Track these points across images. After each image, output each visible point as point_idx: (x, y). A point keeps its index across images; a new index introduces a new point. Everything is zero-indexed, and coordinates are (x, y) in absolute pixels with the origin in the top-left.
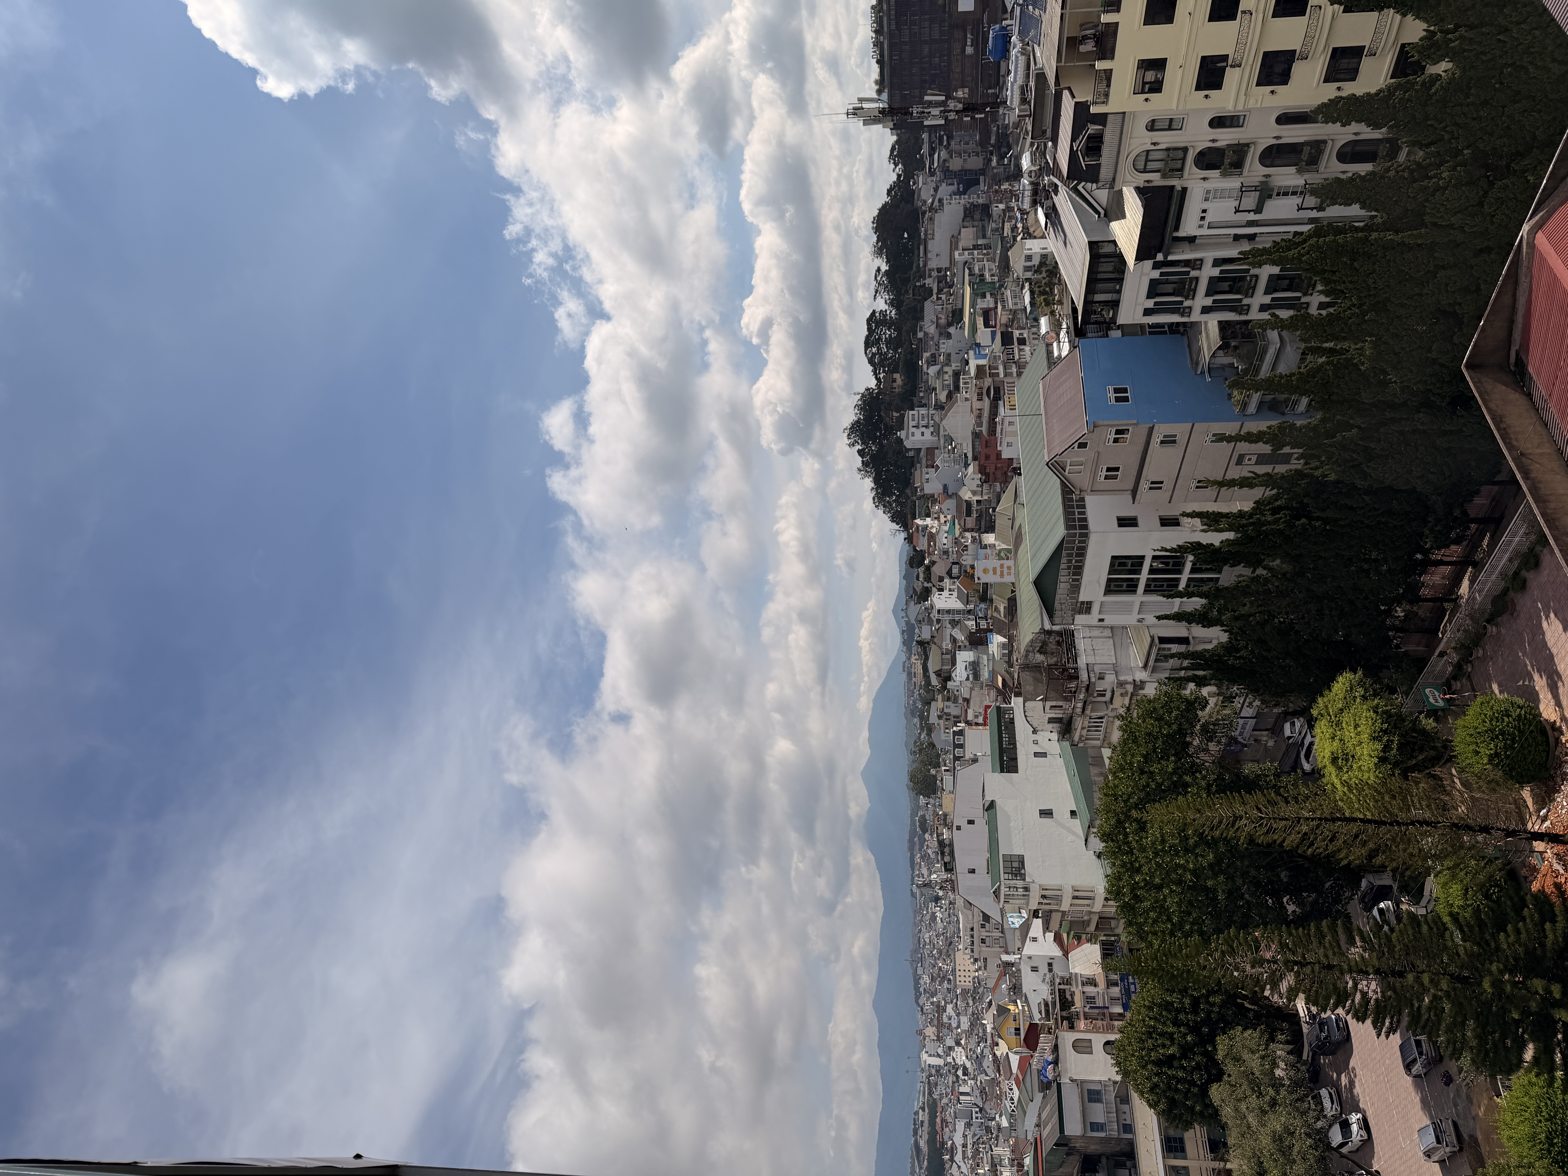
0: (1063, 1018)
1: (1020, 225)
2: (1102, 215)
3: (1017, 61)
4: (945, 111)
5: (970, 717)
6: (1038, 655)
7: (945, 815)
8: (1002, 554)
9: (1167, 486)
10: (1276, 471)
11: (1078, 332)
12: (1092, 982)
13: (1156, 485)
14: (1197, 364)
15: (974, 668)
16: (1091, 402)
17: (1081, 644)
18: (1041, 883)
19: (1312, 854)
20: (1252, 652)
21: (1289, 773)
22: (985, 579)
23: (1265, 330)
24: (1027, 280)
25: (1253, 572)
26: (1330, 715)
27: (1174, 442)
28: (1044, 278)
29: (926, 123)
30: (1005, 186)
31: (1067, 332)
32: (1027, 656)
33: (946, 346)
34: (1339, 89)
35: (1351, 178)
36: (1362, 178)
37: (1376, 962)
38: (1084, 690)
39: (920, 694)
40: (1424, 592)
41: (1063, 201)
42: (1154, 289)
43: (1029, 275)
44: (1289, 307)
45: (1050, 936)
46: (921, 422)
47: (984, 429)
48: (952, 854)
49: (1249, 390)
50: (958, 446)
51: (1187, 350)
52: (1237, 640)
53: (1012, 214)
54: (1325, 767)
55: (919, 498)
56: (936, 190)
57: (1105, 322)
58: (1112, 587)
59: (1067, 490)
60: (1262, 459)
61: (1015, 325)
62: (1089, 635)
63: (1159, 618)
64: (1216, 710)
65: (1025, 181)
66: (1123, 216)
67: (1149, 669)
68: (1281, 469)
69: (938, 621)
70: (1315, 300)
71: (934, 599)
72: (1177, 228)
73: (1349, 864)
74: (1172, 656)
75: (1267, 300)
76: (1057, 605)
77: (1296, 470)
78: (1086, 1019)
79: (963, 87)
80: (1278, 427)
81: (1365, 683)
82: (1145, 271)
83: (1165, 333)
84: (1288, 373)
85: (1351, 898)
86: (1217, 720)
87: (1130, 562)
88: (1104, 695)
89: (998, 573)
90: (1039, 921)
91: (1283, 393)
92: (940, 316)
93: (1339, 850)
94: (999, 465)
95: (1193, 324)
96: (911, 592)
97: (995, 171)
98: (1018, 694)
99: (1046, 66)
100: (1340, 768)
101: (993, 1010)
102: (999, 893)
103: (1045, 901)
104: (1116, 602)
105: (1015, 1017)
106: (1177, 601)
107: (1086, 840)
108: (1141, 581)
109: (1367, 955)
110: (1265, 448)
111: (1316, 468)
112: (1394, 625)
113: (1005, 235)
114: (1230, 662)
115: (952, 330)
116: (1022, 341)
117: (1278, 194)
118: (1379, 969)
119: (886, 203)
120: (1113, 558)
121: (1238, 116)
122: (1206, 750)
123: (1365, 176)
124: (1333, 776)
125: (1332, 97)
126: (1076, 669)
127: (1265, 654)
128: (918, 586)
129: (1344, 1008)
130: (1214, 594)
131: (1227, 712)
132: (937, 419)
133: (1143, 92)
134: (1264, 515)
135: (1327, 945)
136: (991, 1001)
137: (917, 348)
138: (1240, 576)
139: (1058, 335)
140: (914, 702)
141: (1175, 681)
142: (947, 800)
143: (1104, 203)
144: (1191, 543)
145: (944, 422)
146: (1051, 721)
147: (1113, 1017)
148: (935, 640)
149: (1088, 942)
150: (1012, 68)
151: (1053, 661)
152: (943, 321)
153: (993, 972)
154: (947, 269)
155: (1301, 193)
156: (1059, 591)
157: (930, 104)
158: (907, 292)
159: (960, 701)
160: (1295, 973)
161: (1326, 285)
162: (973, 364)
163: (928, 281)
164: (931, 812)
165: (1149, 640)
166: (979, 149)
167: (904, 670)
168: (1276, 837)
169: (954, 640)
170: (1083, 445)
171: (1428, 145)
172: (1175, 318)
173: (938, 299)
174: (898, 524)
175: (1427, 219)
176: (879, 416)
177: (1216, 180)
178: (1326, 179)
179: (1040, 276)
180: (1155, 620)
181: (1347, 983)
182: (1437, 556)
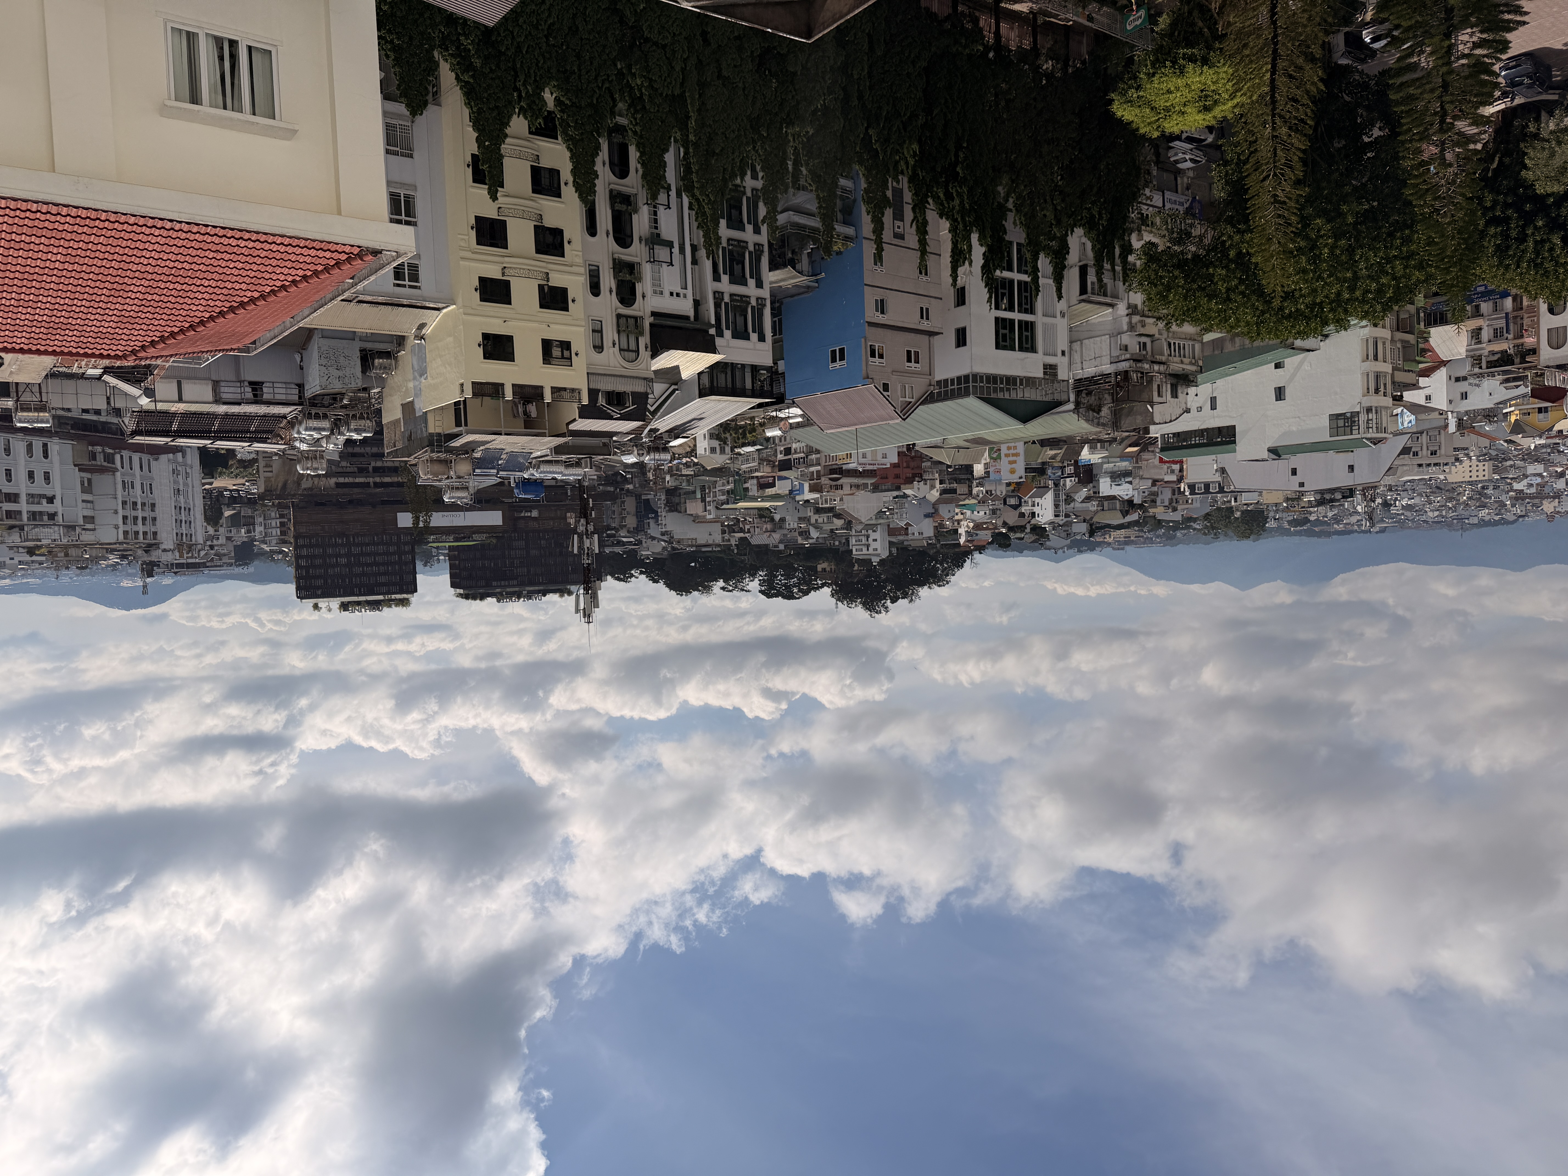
0: (1523, 361)
1: (684, 460)
2: (676, 387)
3: (544, 472)
4: (587, 534)
5: (1174, 478)
6: (1103, 414)
7: (1287, 500)
8: (994, 456)
9: (925, 303)
10: (910, 201)
11: (780, 400)
12: (1476, 334)
13: (924, 314)
14: (808, 287)
15: (1117, 477)
16: (845, 383)
17: (1090, 371)
18: (1361, 395)
19: (1313, 119)
20: (1093, 203)
21: (1223, 153)
22: (1021, 471)
23: (777, 227)
24: (732, 450)
25: (1011, 210)
26: (1159, 119)
27: (882, 301)
28: (731, 435)
29: (597, 551)
30: (650, 476)
31: (780, 410)
32: (1104, 425)
33: (792, 523)
34: (566, 184)
35: (642, 165)
36: (642, 154)
37: (1436, 39)
38: (1139, 365)
39: (1149, 532)
40: (1027, 44)
41: (663, 424)
42: (741, 334)
43: (728, 449)
44: (756, 207)
45: (1423, 381)
46: (863, 542)
47: (870, 481)
48: (1332, 491)
49: (832, 236)
50: (886, 505)
51: (796, 298)
52: (1082, 219)
53: (674, 468)
54: (1215, 117)
55: (939, 541)
56: (653, 538)
57: (771, 377)
58: (1028, 345)
59: (930, 398)
60: (899, 216)
61: (773, 458)
62: (1080, 364)
63: (1060, 297)
64: (1156, 231)
65: (647, 459)
66: (677, 367)
67: (1115, 301)
68: (908, 196)
69: (1067, 516)
70: (750, 183)
71: (1043, 521)
72: (687, 318)
73: (1321, 80)
74: (1100, 280)
75: (749, 228)
76: (1048, 398)
77: (909, 182)
78: (1522, 336)
79: (565, 518)
80: (868, 203)
81: (1123, 89)
82: (725, 344)
83: (780, 321)
84: (816, 201)
85: (1362, 73)
86: (1167, 229)
87: (1002, 331)
88: (1145, 344)
89: (1014, 458)
90: (1405, 394)
91: (835, 204)
92: (764, 529)
93: (1308, 92)
94: (905, 465)
95: (772, 295)
96: (1037, 544)
97: (637, 485)
98: (1147, 431)
99: (548, 446)
100: (1216, 102)
101: (1518, 438)
102: (1375, 438)
103: (1382, 389)
104: (1044, 340)
105: (1524, 414)
106: (1042, 281)
107: (1308, 351)
108: (1021, 318)
109: (1428, 49)
110: (888, 215)
111: (907, 163)
112: (1061, 69)
113: (692, 473)
114: (1105, 223)
115: (777, 517)
116: (788, 451)
117: (656, 228)
118: (1445, 35)
119: (665, 583)
120: (998, 347)
121: (590, 271)
122: (1201, 237)
123: (641, 153)
124: (1224, 108)
125: (574, 189)
126: (1116, 374)
127: (1095, 189)
128: (1029, 538)
129: (1494, 64)
130: (1034, 246)
131: (1158, 220)
132: (860, 527)
133: (570, 358)
134: (954, 208)
135: (1419, 91)
136: (1506, 441)
137: (794, 549)
138: (1015, 223)
139: (782, 419)
140: (1158, 537)
141: (1127, 275)
142: (1268, 499)
143: (666, 386)
144: (983, 274)
145: (863, 521)
146: (1175, 395)
147: (1518, 306)
148: (1088, 518)
149: (1428, 341)
150: (550, 476)
151: (1108, 398)
152: (769, 526)
153: (1469, 440)
154: (723, 525)
155: (655, 207)
156: (1033, 398)
157: (580, 548)
158: (742, 561)
159: (1155, 489)
160: (1455, 120)
161: (736, 176)
162: (808, 496)
163: (733, 542)
164: (1285, 515)
165: (1083, 304)
166: (619, 501)
167: (1123, 549)
168: (1296, 158)
169: (1088, 499)
170: (886, 387)
171: (614, 100)
172: (767, 312)
173: (749, 532)
174: (965, 561)
175: (677, 92)
176: (857, 583)
177: (644, 287)
178: (643, 186)
179: (729, 438)
180: (1063, 301)
181: (1463, 65)
182: (990, 38)
